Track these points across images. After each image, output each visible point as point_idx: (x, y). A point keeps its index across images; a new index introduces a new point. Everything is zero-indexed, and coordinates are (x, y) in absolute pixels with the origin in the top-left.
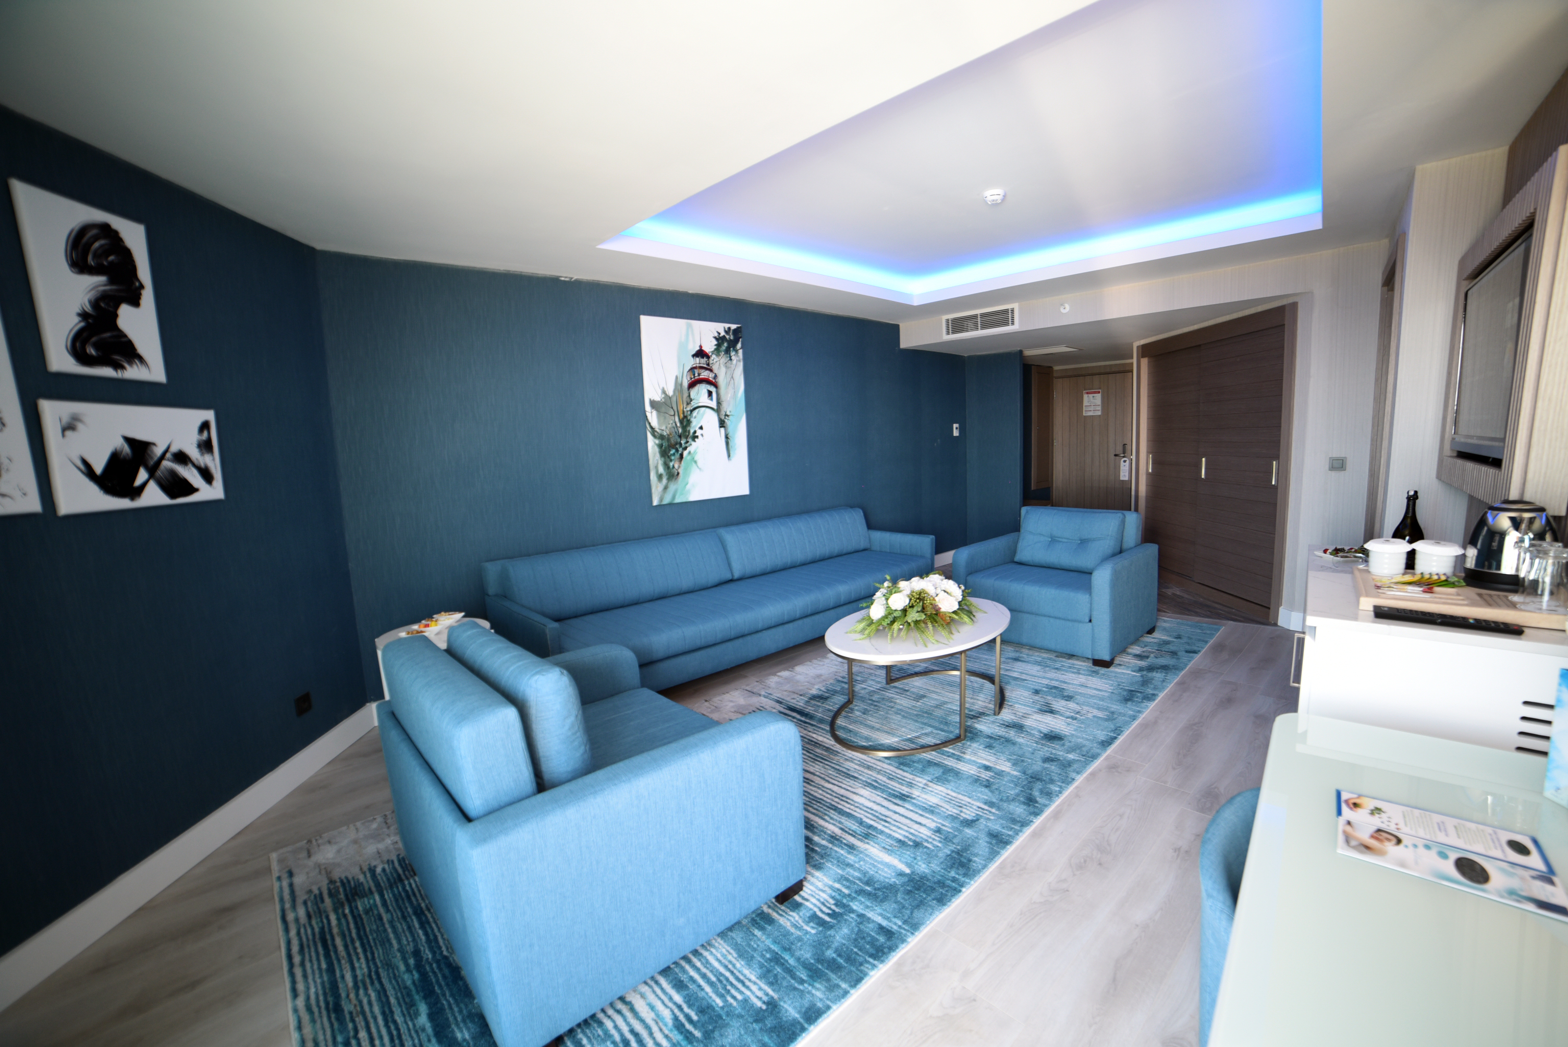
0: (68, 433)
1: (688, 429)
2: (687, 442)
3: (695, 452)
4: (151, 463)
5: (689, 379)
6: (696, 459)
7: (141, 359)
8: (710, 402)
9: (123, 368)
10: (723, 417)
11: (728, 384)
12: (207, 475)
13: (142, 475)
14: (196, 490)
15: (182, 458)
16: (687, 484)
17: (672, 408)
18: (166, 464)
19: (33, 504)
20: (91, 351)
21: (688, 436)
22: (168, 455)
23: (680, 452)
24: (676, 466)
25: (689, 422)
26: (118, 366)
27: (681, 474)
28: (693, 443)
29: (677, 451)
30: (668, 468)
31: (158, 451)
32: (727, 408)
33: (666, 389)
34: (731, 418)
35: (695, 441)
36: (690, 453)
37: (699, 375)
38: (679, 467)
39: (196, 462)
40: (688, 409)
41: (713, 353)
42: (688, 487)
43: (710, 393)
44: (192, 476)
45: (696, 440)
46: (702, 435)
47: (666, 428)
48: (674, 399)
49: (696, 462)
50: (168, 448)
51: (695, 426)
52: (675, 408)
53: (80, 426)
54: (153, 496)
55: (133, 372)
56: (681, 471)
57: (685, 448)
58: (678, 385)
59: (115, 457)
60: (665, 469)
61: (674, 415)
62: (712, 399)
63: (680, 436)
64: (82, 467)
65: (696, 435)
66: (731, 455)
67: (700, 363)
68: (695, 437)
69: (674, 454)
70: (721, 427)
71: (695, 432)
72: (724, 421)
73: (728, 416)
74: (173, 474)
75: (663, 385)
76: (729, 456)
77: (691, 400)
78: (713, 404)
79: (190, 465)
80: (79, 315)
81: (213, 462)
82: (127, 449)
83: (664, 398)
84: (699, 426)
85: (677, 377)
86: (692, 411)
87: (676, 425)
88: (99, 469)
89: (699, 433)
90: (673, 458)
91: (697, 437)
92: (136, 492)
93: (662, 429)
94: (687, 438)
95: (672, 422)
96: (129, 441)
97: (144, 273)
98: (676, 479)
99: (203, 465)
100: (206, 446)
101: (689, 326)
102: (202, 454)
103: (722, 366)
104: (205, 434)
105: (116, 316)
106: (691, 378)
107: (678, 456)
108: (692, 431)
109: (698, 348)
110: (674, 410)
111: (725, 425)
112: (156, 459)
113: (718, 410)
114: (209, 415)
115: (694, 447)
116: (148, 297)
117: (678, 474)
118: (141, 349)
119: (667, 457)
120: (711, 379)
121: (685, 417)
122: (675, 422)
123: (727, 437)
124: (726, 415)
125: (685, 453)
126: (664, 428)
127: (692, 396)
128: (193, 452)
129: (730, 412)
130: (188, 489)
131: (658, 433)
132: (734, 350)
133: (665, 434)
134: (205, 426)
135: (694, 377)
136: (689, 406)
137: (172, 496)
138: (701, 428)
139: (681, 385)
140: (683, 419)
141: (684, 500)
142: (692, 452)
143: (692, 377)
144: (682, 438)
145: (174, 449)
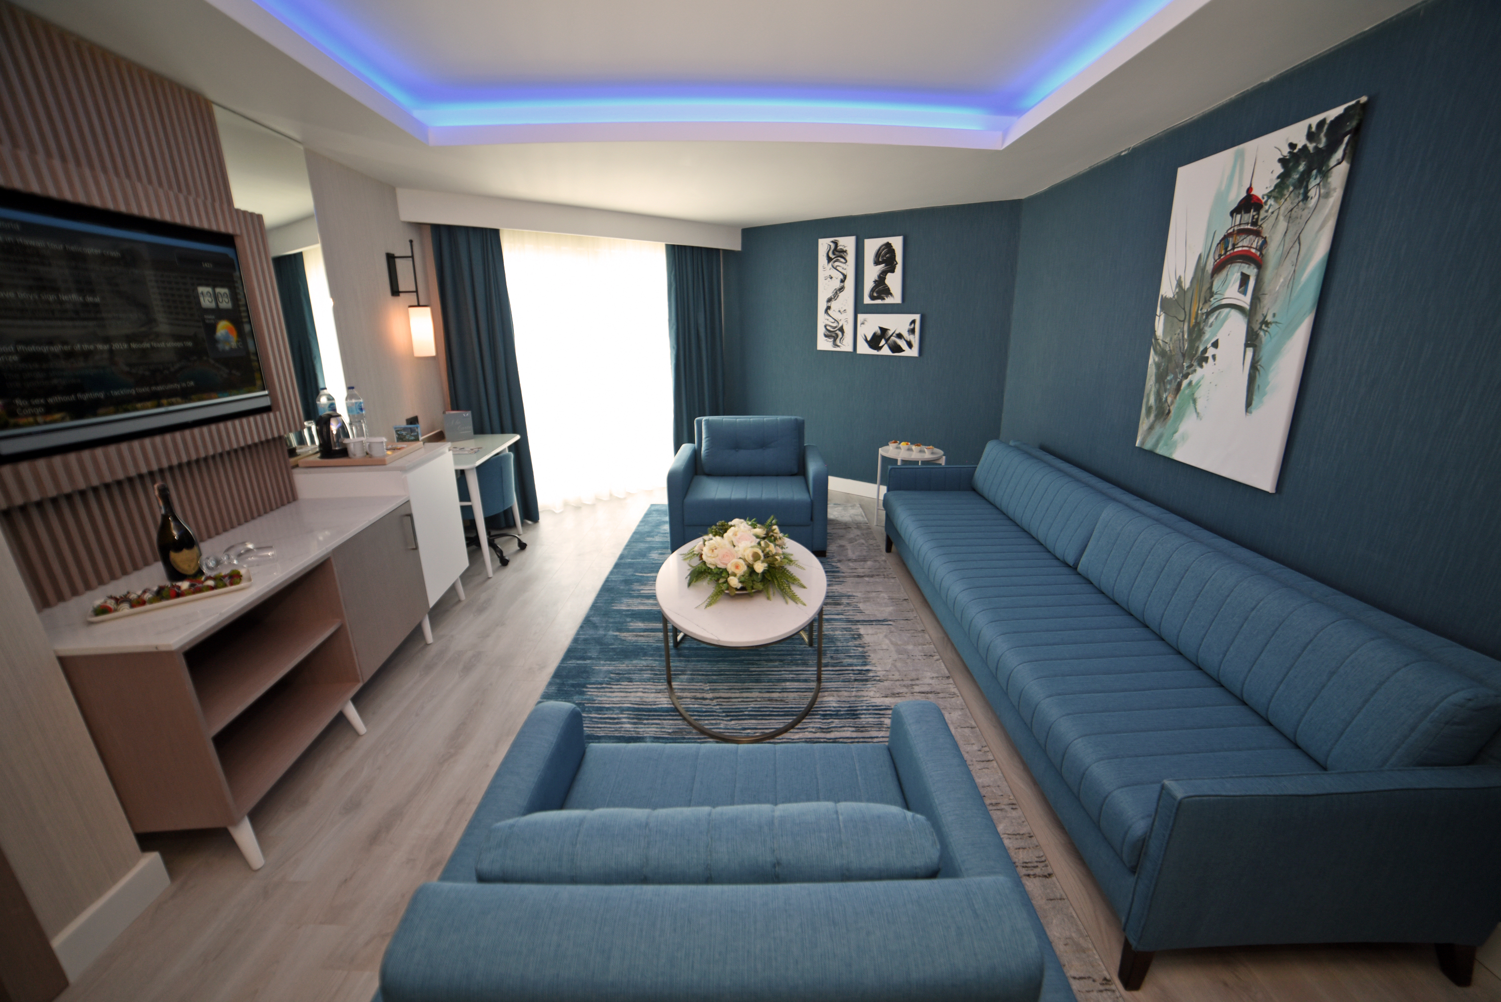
0: (862, 325)
1: (1196, 345)
2: (1191, 366)
3: (1198, 383)
4: (887, 337)
5: (1217, 257)
6: (1196, 395)
7: (891, 294)
8: (1241, 296)
9: (884, 299)
10: (1256, 327)
11: (1284, 256)
12: (910, 345)
13: (883, 342)
14: (904, 351)
15: (900, 336)
16: (1175, 432)
17: (1184, 309)
18: (893, 338)
19: (849, 348)
20: (875, 294)
21: (1194, 356)
22: (894, 335)
23: (1179, 380)
24: (1169, 400)
25: (1201, 333)
26: (883, 299)
27: (1172, 414)
28: (1198, 369)
29: (1176, 377)
30: (1161, 400)
31: (890, 333)
32: (1270, 308)
33: (1182, 279)
34: (1273, 329)
35: (1201, 366)
36: (1190, 383)
37: (1234, 247)
38: (1172, 402)
39: (906, 338)
40: (1205, 310)
41: (1269, 196)
42: (1177, 436)
43: (1245, 279)
44: (902, 344)
45: (1204, 364)
46: (1214, 357)
47: (1171, 340)
48: (1189, 295)
49: (1194, 401)
50: (895, 331)
51: (1207, 341)
52: (1187, 310)
53: (866, 323)
54: (886, 351)
55: (888, 300)
56: (1173, 409)
57: (1186, 376)
58: (1200, 268)
59: (875, 335)
60: (1156, 400)
61: (1184, 321)
62: (1244, 293)
63: (1184, 355)
64: (864, 337)
65: (1206, 355)
66: (1254, 403)
67: (1240, 224)
68: (1203, 359)
69: (1170, 382)
70: (1247, 345)
71: (1205, 350)
72: (1257, 335)
73: (1267, 324)
74: (895, 342)
75: (1180, 272)
76: (1249, 404)
77: (1212, 294)
78: (1245, 301)
79: (903, 340)
80: (874, 282)
81: (915, 339)
82: (879, 332)
83: (1177, 293)
84: (1214, 340)
85: (1200, 256)
86: (1208, 314)
87: (1183, 336)
88: (869, 339)
89: (1211, 351)
90: (1168, 387)
91: (1206, 359)
92: (879, 348)
93: (1166, 341)
94: (1192, 360)
95: (1179, 331)
96: (881, 328)
97: (899, 258)
98: (1165, 419)
99: (908, 340)
100: (912, 331)
101: (1241, 156)
102: (909, 335)
103: (1281, 218)
104: (913, 325)
105: (885, 278)
106: (1220, 255)
107: (1174, 385)
108: (1201, 348)
109: (1244, 194)
110: (1185, 312)
111: (1257, 343)
112: (889, 336)
113: (1250, 314)
114: (917, 317)
115: (1200, 374)
116: (899, 268)
117: (1169, 412)
118: (892, 291)
119: (1162, 384)
120: (1253, 251)
121: (1197, 324)
122: (1183, 332)
123: (1254, 367)
124: (1265, 323)
125: (1185, 383)
126: (1167, 340)
127: (1215, 289)
128: (905, 334)
129: (1274, 315)
130: (900, 350)
131: (1160, 346)
132: (1320, 171)
133: (1167, 349)
134: (913, 322)
135: (1226, 251)
136: (1207, 305)
137: (893, 351)
138: (1215, 345)
139: (1204, 269)
140: (1194, 326)
141: (1166, 454)
142: (1194, 383)
143: (1223, 252)
144: (1186, 358)
145: (897, 332)
